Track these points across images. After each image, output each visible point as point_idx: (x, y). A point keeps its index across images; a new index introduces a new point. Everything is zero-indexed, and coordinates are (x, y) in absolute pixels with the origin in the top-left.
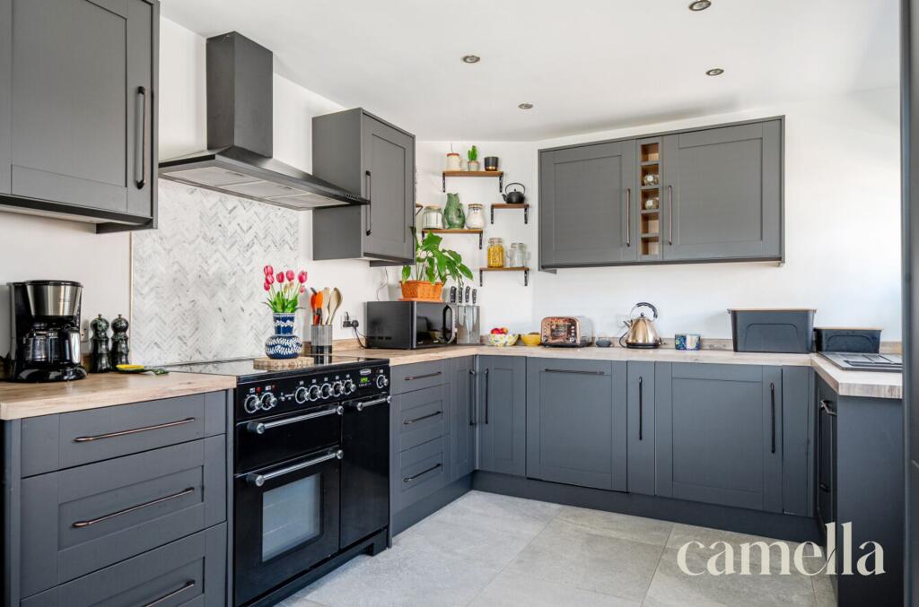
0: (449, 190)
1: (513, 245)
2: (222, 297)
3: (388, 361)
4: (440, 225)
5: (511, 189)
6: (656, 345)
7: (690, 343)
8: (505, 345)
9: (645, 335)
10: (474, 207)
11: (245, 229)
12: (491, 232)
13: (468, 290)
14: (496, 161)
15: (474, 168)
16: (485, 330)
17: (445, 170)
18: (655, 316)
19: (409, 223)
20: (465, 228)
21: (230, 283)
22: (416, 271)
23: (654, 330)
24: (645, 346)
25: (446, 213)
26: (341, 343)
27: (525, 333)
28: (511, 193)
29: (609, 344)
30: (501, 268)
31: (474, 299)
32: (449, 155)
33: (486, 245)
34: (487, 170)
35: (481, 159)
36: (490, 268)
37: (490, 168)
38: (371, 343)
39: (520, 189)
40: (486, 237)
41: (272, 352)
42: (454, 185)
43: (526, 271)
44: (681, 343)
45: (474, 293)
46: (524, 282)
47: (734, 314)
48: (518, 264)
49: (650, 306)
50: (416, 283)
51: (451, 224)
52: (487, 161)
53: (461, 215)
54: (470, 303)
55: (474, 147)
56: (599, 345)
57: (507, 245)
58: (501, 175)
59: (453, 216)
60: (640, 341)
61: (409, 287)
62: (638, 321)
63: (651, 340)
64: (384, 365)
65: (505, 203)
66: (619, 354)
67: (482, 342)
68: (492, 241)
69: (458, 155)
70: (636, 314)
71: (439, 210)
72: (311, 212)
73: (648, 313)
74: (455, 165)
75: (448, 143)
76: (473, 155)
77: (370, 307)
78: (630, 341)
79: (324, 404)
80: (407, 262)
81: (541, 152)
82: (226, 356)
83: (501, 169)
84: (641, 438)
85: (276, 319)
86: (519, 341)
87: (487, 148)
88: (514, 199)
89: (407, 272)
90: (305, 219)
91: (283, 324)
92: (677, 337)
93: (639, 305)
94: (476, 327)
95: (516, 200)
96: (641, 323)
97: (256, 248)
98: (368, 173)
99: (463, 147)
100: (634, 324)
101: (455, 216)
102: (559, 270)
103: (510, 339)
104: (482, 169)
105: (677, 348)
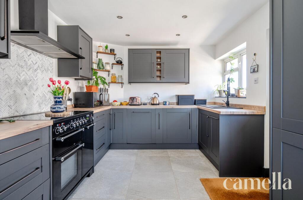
1: (119, 76)
2: (26, 89)
3: (93, 112)
4: (96, 68)
5: (118, 59)
6: (158, 104)
7: (167, 104)
8: (117, 105)
10: (108, 63)
11: (35, 63)
12: (112, 72)
13: (105, 89)
14: (114, 50)
15: (107, 52)
16: (111, 101)
17: (98, 51)
18: (158, 96)
19: (91, 67)
20: (104, 70)
21: (29, 84)
22: (92, 82)
23: (158, 100)
24: (156, 104)
25: (98, 64)
27: (122, 102)
28: (118, 61)
29: (146, 104)
30: (115, 82)
31: (107, 92)
32: (99, 46)
33: (110, 75)
34: (111, 53)
35: (109, 49)
36: (112, 82)
37: (112, 52)
38: (76, 106)
39: (120, 59)
40: (111, 73)
41: (54, 110)
42: (100, 56)
43: (122, 83)
44: (165, 103)
45: (107, 90)
46: (121, 87)
47: (178, 96)
48: (120, 81)
49: (157, 94)
50: (92, 86)
51: (100, 68)
52: (111, 50)
53: (103, 65)
54: (106, 93)
55: (107, 45)
56: (144, 104)
57: (117, 76)
58: (115, 55)
59: (101, 65)
60: (155, 103)
61: (88, 87)
62: (154, 98)
63: (158, 103)
64: (91, 113)
65: (116, 63)
66: (149, 107)
67: (110, 105)
68: (112, 74)
69: (102, 47)
70: (154, 96)
71: (96, 63)
72: (57, 59)
73: (157, 96)
74: (101, 50)
76: (107, 47)
77: (75, 94)
78: (152, 103)
79: (77, 128)
80: (89, 79)
81: (129, 49)
83: (115, 53)
84: (159, 129)
85: (55, 98)
86: (121, 104)
87: (110, 46)
88: (119, 62)
89: (89, 82)
90: (55, 61)
91: (58, 100)
92: (164, 102)
93: (154, 94)
94: (108, 100)
95: (120, 63)
96: (155, 99)
97: (38, 71)
98: (81, 48)
99: (104, 44)
100: (153, 99)
101: (101, 66)
102: (131, 84)
103: (119, 103)
104: (109, 52)
105: (164, 105)
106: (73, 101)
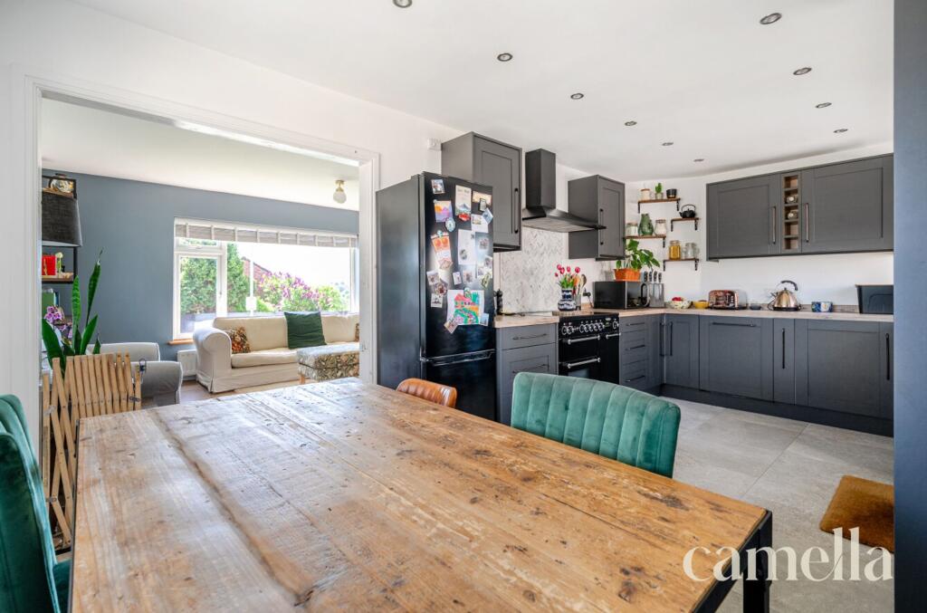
0: (642, 212)
1: (687, 245)
2: (532, 279)
3: (619, 315)
4: (637, 234)
5: (685, 209)
6: (796, 309)
7: (824, 307)
8: (682, 308)
9: (788, 302)
10: (660, 222)
12: (671, 237)
13: (655, 274)
14: (675, 192)
15: (659, 197)
16: (668, 298)
17: (640, 200)
18: (796, 289)
19: (622, 235)
20: (654, 235)
21: (535, 273)
22: (625, 264)
23: (794, 298)
24: (788, 309)
25: (641, 226)
26: (585, 305)
27: (696, 301)
28: (685, 211)
29: (759, 308)
30: (679, 259)
31: (660, 279)
32: (643, 190)
33: (668, 245)
34: (669, 197)
35: (664, 191)
36: (671, 259)
37: (671, 196)
38: (597, 305)
39: (692, 208)
40: (668, 240)
42: (645, 209)
43: (696, 260)
44: (816, 307)
45: (660, 275)
46: (694, 268)
47: (860, 288)
48: (690, 256)
49: (792, 283)
50: (624, 270)
51: (644, 233)
52: (668, 192)
53: (650, 227)
54: (657, 281)
55: (659, 184)
56: (752, 308)
57: (683, 245)
58: (678, 200)
59: (646, 228)
60: (784, 306)
61: (620, 273)
62: (782, 293)
63: (792, 305)
64: (615, 316)
65: (681, 218)
66: (767, 314)
67: (665, 306)
68: (672, 243)
69: (649, 190)
70: (781, 288)
71: (636, 225)
72: (567, 234)
73: (790, 287)
74: (646, 196)
75: (642, 183)
76: (659, 189)
77: (596, 285)
78: (776, 306)
80: (619, 258)
81: (709, 185)
82: (534, 310)
83: (678, 197)
84: (784, 367)
85: (563, 291)
86: (692, 305)
87: (667, 185)
89: (619, 264)
90: (564, 237)
91: (567, 294)
92: (813, 303)
93: (783, 282)
94: (662, 297)
95: (689, 215)
96: (784, 295)
97: (545, 255)
98: (601, 210)
99: (652, 184)
100: (779, 295)
101: (647, 228)
102: (720, 260)
103: (686, 304)
104: (665, 197)
105: (814, 311)
106: (592, 297)
